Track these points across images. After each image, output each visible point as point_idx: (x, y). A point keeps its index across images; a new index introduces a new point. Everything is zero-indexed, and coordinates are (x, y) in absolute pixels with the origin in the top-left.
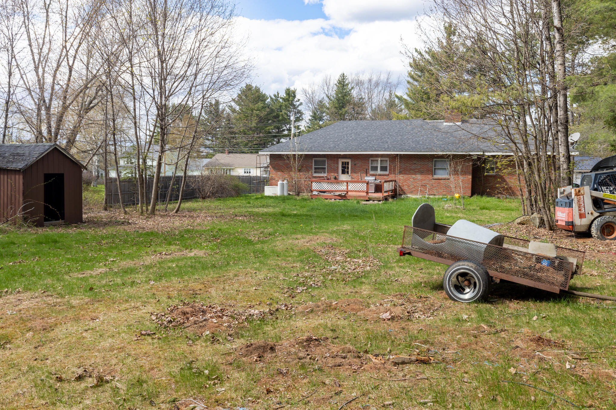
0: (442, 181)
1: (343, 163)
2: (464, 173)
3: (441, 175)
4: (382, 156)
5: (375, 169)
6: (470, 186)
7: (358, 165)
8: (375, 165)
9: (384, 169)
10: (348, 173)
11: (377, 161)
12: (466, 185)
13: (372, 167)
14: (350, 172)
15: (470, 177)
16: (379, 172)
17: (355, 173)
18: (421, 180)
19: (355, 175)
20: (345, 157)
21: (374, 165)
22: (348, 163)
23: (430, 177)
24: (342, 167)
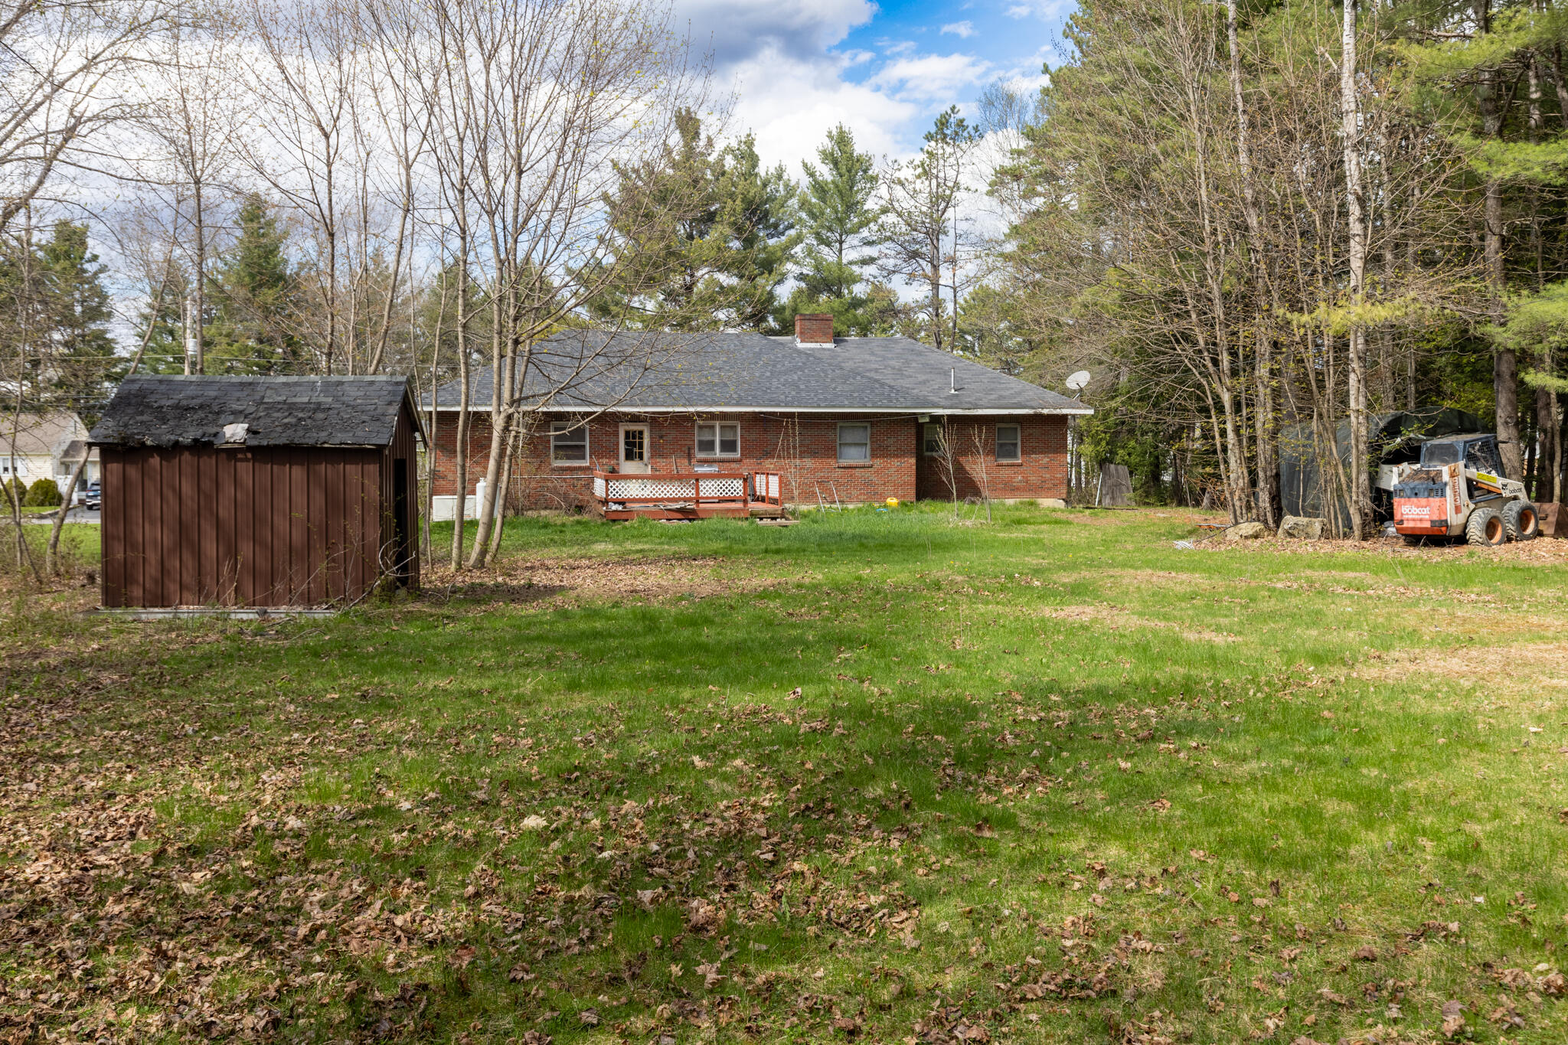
0: (857, 472)
1: (627, 433)
2: (899, 454)
3: (854, 456)
4: (724, 416)
5: (708, 446)
6: (913, 479)
7: (670, 438)
8: (710, 438)
9: (729, 446)
10: (641, 457)
11: (713, 427)
12: (906, 478)
13: (700, 442)
14: (646, 455)
15: (913, 461)
16: (718, 453)
17: (662, 456)
18: (814, 470)
19: (661, 462)
20: (635, 418)
21: (707, 437)
22: (641, 433)
23: (832, 462)
24: (627, 443)
